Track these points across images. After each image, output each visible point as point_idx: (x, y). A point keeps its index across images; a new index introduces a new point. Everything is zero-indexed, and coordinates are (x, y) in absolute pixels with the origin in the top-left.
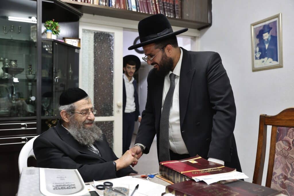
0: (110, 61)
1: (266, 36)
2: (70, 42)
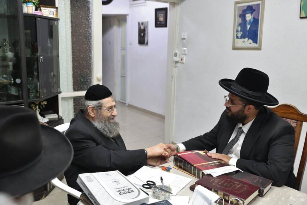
0: (89, 32)
1: (249, 17)
2: (46, 12)
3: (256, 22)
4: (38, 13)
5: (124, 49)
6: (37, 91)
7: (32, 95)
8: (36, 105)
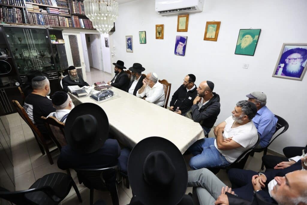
2: (60, 42)
3: (131, 43)
4: (57, 43)
5: (101, 48)
6: (60, 68)
7: (59, 69)
8: (61, 72)
